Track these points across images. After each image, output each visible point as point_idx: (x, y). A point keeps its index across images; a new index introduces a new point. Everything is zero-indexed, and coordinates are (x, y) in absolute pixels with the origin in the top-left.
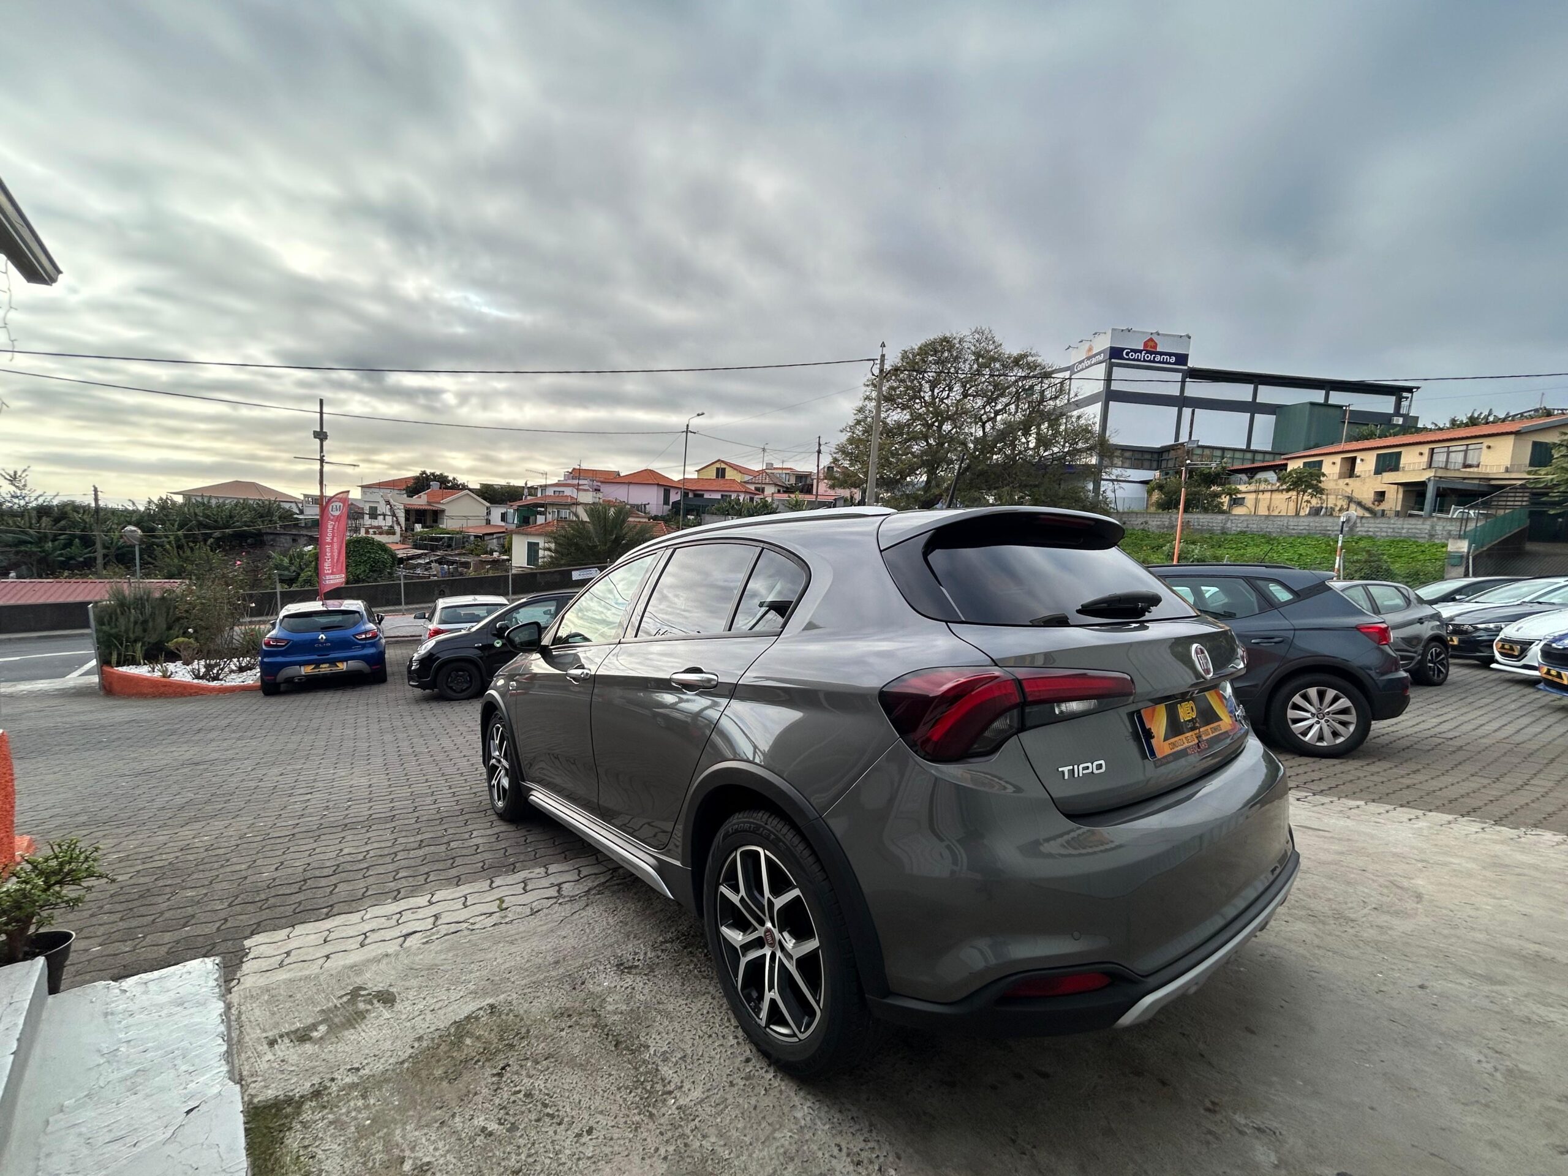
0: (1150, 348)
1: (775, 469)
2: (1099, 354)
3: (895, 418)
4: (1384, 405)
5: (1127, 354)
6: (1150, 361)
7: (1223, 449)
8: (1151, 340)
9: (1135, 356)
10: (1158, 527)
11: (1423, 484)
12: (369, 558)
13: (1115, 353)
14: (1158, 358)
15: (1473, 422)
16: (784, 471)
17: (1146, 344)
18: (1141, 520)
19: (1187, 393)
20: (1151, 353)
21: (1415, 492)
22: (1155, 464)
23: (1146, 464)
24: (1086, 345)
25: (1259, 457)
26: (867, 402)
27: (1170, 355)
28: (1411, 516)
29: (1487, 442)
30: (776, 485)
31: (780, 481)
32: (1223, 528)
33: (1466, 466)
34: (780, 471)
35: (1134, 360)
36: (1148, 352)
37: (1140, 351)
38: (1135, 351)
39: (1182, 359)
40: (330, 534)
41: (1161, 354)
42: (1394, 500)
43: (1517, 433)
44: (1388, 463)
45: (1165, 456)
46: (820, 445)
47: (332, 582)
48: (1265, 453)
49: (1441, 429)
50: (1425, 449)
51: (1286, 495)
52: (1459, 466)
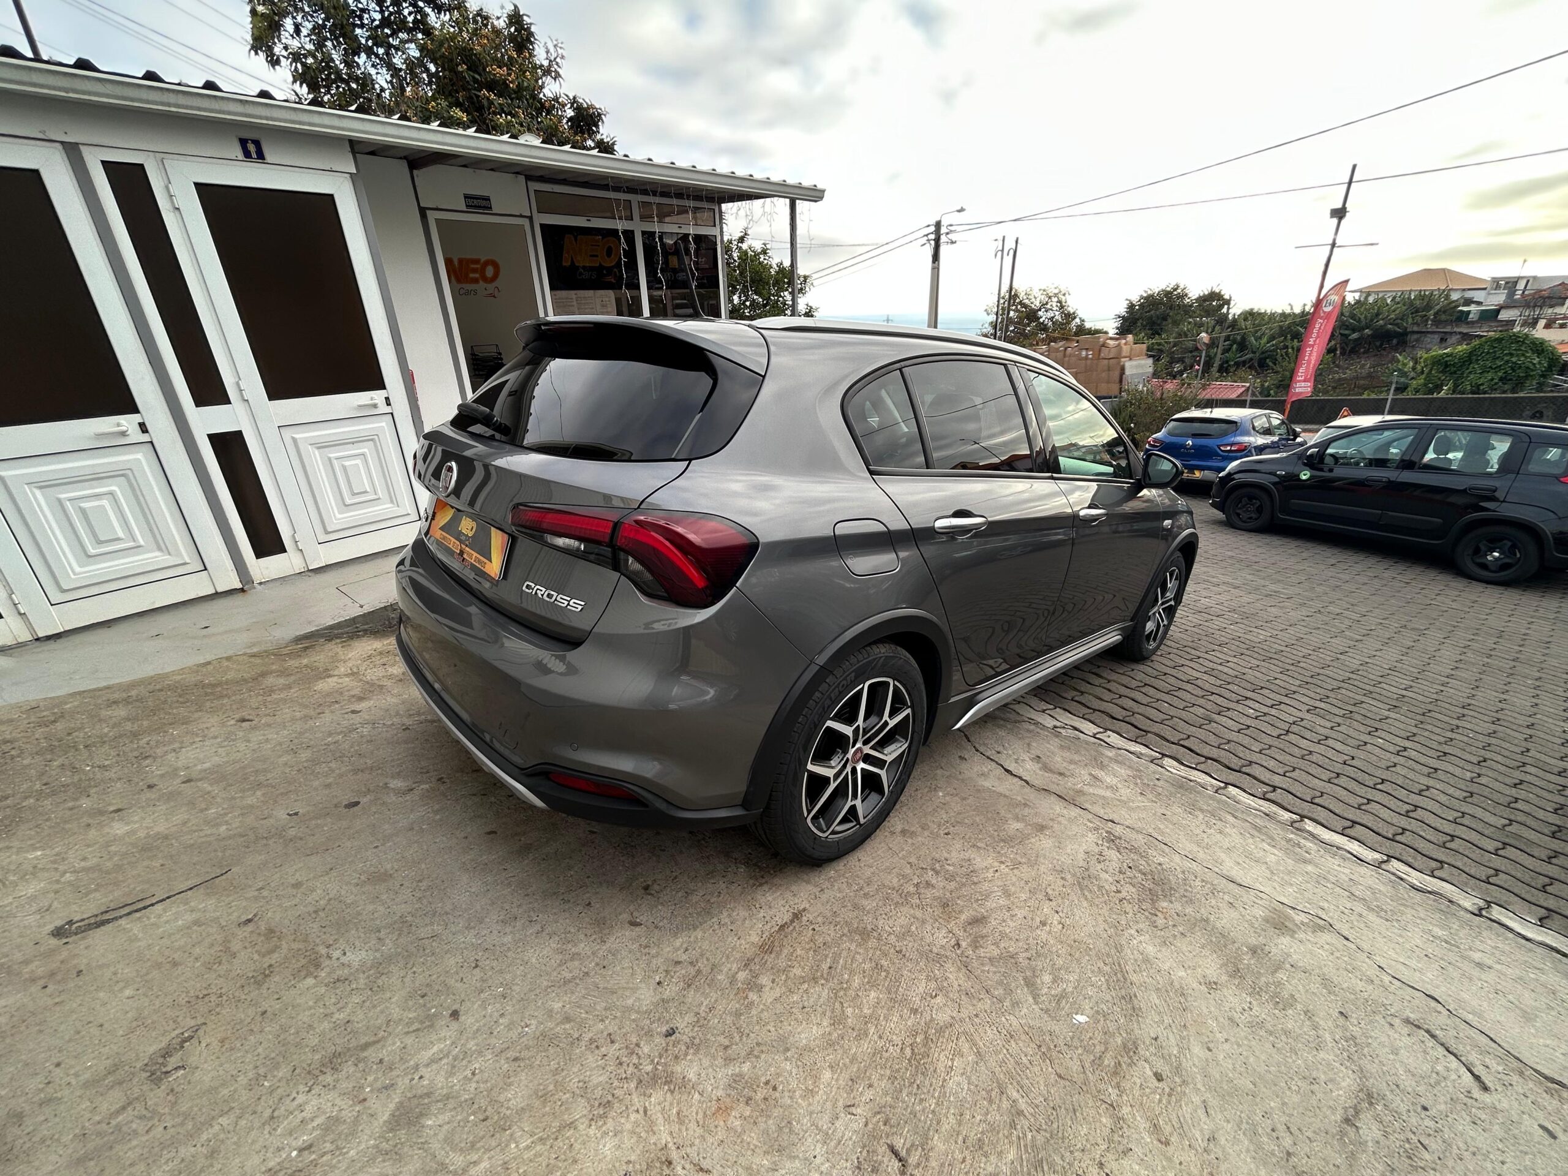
12: (1507, 362)
40: (1314, 335)
47: (1300, 390)
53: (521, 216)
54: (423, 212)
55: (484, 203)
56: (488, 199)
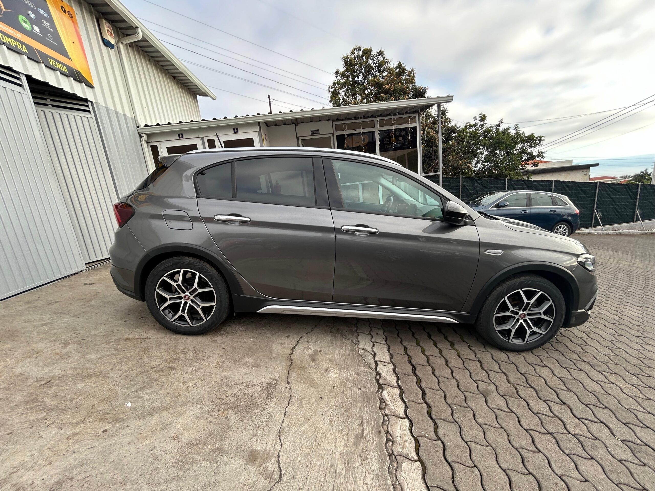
53: (329, 134)
54: (298, 138)
55: (317, 132)
56: (318, 130)
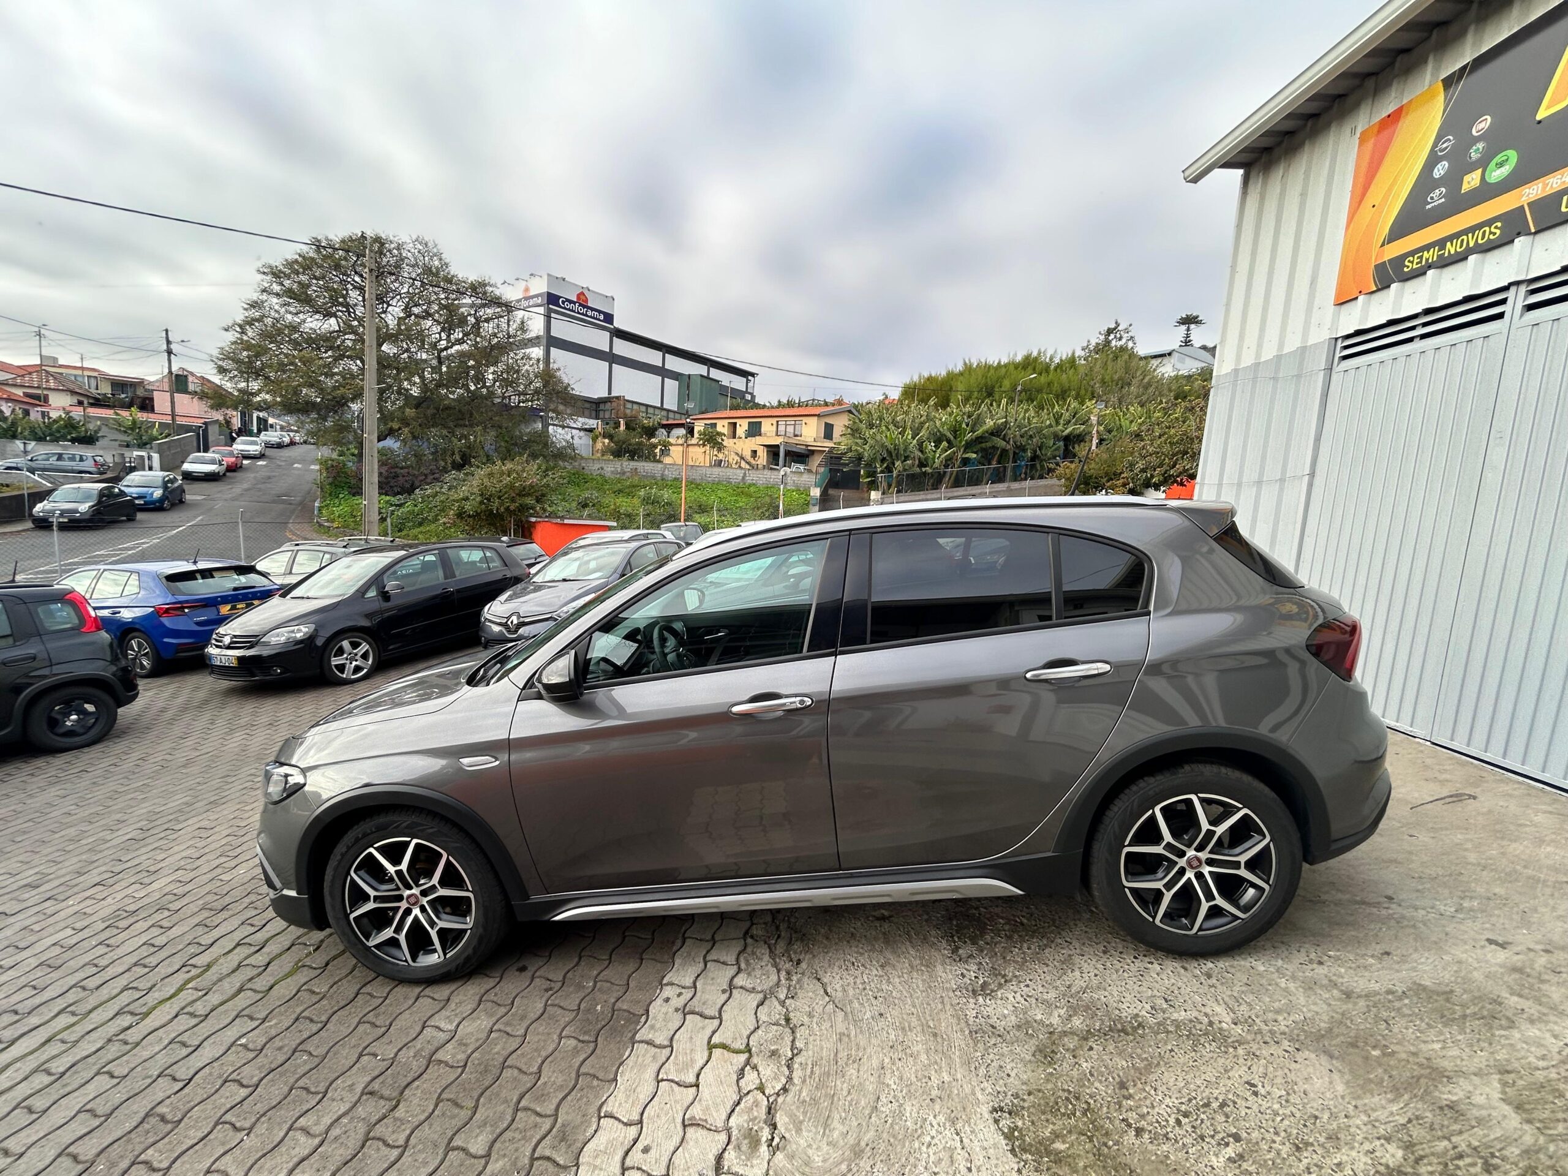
0: (582, 300)
1: (61, 366)
2: (537, 296)
3: (313, 325)
4: (738, 383)
5: (563, 302)
6: (582, 314)
7: (647, 406)
8: (582, 293)
9: (571, 306)
10: (612, 472)
11: (777, 446)
13: (552, 299)
14: (589, 313)
15: (790, 404)
16: (86, 373)
17: (578, 296)
18: (597, 466)
19: (615, 351)
20: (584, 307)
21: (773, 451)
22: (594, 413)
23: (587, 412)
24: (522, 285)
25: (671, 415)
26: (264, 297)
27: (600, 312)
28: (772, 469)
29: (805, 419)
30: (73, 393)
31: (81, 388)
32: (662, 475)
33: (796, 436)
34: (79, 372)
35: (569, 310)
36: (580, 305)
37: (574, 303)
38: (571, 302)
39: (609, 318)
41: (593, 309)
42: (763, 457)
43: (818, 415)
44: (754, 430)
45: (602, 407)
46: (168, 342)
48: (674, 412)
49: (772, 407)
50: (774, 421)
51: (702, 449)
52: (792, 435)
